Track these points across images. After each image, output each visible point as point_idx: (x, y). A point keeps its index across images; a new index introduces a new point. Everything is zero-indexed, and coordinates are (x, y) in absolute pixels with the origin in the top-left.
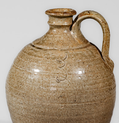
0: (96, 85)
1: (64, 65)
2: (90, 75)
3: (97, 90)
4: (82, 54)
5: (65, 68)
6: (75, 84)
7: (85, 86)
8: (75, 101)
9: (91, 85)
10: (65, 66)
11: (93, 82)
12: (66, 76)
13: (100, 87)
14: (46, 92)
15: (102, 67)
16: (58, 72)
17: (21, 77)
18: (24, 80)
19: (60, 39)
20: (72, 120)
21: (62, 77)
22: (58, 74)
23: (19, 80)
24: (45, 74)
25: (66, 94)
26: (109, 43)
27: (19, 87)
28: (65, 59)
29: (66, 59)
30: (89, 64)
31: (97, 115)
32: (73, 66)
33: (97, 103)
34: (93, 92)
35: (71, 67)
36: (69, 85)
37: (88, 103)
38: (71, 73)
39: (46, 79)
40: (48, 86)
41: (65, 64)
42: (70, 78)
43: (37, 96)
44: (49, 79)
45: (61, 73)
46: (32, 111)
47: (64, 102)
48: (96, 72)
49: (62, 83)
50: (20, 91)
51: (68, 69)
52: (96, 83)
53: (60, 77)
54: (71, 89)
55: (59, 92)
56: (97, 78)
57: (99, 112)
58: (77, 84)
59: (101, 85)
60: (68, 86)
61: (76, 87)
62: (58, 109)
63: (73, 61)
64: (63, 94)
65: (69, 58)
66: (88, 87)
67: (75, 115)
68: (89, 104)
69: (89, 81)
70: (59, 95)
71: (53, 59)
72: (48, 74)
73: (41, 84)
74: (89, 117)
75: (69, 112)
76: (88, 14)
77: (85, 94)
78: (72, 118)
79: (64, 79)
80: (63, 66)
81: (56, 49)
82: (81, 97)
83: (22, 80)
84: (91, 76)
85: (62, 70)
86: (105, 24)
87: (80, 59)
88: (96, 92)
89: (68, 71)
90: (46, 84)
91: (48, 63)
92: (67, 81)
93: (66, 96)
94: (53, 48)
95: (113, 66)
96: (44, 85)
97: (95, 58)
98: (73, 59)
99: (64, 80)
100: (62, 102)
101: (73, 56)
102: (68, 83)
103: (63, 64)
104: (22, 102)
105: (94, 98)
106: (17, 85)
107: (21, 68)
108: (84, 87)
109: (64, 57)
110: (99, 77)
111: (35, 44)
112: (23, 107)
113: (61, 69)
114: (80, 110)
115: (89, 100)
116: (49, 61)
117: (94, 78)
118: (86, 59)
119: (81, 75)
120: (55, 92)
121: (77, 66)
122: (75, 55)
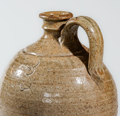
4: (57, 64)
5: (32, 76)
6: (38, 95)
8: (36, 114)
10: (33, 74)
11: (61, 95)
12: (30, 85)
13: (69, 102)
14: (11, 99)
16: (24, 80)
19: (45, 44)
21: (26, 85)
22: (23, 81)
25: (27, 105)
28: (35, 66)
30: (61, 75)
32: (41, 75)
34: (59, 107)
35: (38, 76)
36: (32, 95)
38: (36, 82)
39: (12, 86)
40: (12, 94)
42: (34, 88)
43: (4, 102)
44: (15, 86)
45: (27, 81)
47: (24, 113)
48: (67, 85)
49: (24, 92)
51: (34, 78)
52: (64, 97)
53: (25, 85)
54: (33, 99)
55: (21, 101)
56: (67, 92)
58: (40, 95)
59: (71, 100)
60: (31, 97)
61: (38, 98)
63: (43, 70)
64: (24, 104)
65: (40, 65)
66: (53, 100)
70: (21, 105)
73: (9, 90)
77: (48, 108)
82: (44, 110)
84: (59, 88)
85: (29, 77)
86: (91, 32)
87: (52, 68)
88: (63, 107)
89: (34, 80)
90: (12, 90)
92: (31, 91)
93: (27, 107)
98: (44, 67)
99: (28, 88)
100: (23, 113)
101: (45, 64)
102: (31, 93)
103: (32, 71)
105: (59, 114)
109: (36, 64)
110: (70, 91)
113: (27, 76)
117: (62, 91)
118: (59, 70)
119: (46, 86)
120: (18, 100)
121: (45, 76)
122: (47, 63)
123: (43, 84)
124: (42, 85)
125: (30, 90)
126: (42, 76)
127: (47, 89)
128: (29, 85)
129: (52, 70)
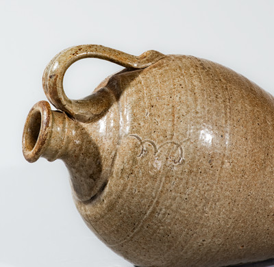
0: (196, 91)
1: (153, 144)
2: (178, 98)
3: (207, 91)
4: (134, 105)
5: (158, 143)
7: (197, 113)
8: (222, 136)
9: (196, 100)
10: (154, 142)
11: (191, 95)
12: (175, 144)
13: (200, 84)
14: (197, 188)
15: (161, 74)
16: (165, 157)
17: (155, 232)
18: (161, 228)
20: (254, 149)
21: (174, 153)
22: (167, 159)
23: (157, 238)
24: (162, 183)
26: (114, 50)
27: (172, 239)
28: (140, 140)
29: (141, 138)
30: (155, 95)
31: (247, 102)
32: (157, 126)
33: (227, 97)
34: (210, 99)
35: (159, 131)
36: (193, 141)
37: (228, 114)
38: (170, 133)
39: (173, 184)
40: (187, 183)
41: (151, 142)
42: (180, 138)
43: (199, 207)
44: (174, 178)
45: (166, 152)
46: (222, 224)
48: (172, 86)
49: (186, 155)
50: (180, 240)
51: (161, 138)
52: (192, 90)
55: (202, 162)
56: (183, 86)
57: (243, 97)
58: (192, 127)
59: (196, 83)
60: (195, 143)
62: (232, 173)
63: (147, 125)
64: (206, 157)
65: (138, 132)
66: (199, 107)
67: (245, 143)
68: (230, 112)
69: (188, 103)
70: (208, 164)
71: (136, 164)
72: (164, 179)
73: (179, 194)
74: (251, 118)
75: (239, 153)
76: (56, 79)
77: (212, 115)
78: (250, 149)
79: (179, 148)
80: (155, 146)
81: (113, 153)
82: (216, 123)
83: (161, 231)
84: (179, 96)
85: (161, 149)
86: (80, 50)
87: (143, 111)
88: (209, 94)
89: (166, 138)
90: (181, 186)
91: (141, 174)
93: (212, 152)
94: (111, 160)
95: (157, 52)
96: (182, 191)
97: (143, 83)
98: (142, 124)
99: (181, 149)
100: (220, 162)
101: (135, 124)
102: (189, 143)
103: (149, 145)
104: (201, 241)
105: (220, 101)
106: (167, 244)
107: (135, 231)
108: (199, 115)
109: (135, 141)
110: (182, 82)
111: (91, 194)
112: (210, 240)
113: (159, 151)
114: (237, 132)
115: (223, 111)
116: (139, 172)
117: (183, 92)
118: (146, 99)
119: (176, 116)
120: (200, 171)
121: (158, 120)
122: (134, 120)
123: (173, 121)
124: (175, 122)
125: (184, 144)
126: (159, 124)
127: (181, 114)
128: (175, 146)
129: (147, 110)
